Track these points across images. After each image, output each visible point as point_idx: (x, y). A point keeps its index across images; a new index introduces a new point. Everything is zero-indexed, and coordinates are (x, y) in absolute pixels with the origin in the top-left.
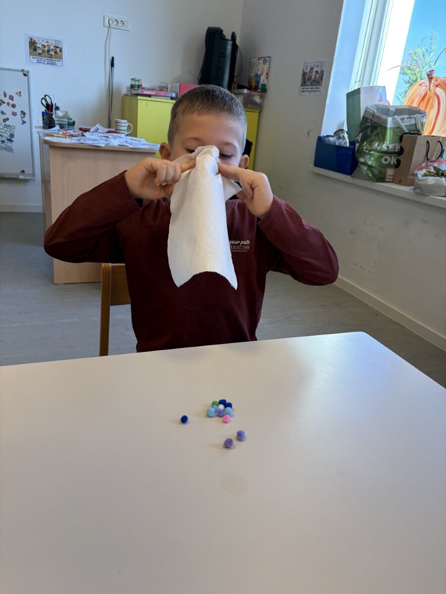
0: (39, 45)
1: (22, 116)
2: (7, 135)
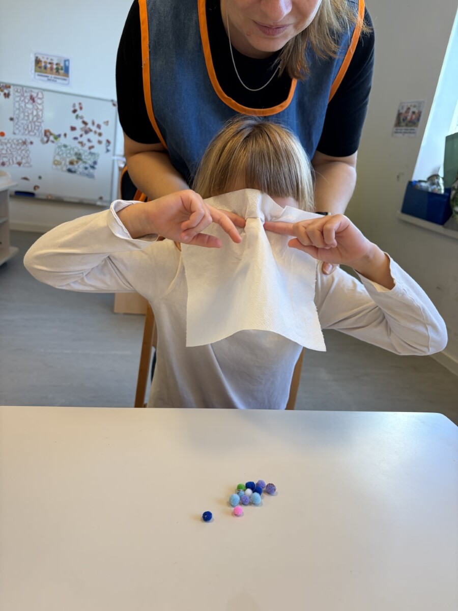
1: (108, 144)
2: (90, 162)
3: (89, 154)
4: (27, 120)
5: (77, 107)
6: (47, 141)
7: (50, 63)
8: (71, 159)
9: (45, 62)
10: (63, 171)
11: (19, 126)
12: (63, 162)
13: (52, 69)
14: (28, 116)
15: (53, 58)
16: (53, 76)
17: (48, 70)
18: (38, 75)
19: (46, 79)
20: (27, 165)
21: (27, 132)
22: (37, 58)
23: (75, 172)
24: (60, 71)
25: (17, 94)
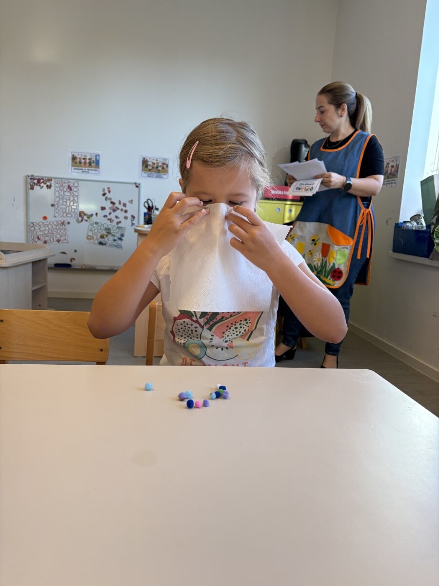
0: (150, 163)
1: (132, 219)
2: (118, 235)
3: (117, 228)
5: (106, 191)
6: (82, 221)
7: (84, 159)
8: (102, 233)
9: (80, 158)
10: (95, 244)
11: (59, 210)
12: (95, 237)
13: (85, 163)
14: (66, 202)
15: (86, 154)
16: (86, 168)
17: (83, 164)
18: (74, 169)
19: (80, 171)
20: (65, 241)
21: (65, 215)
22: (73, 155)
23: (105, 244)
24: (92, 164)
25: (57, 185)
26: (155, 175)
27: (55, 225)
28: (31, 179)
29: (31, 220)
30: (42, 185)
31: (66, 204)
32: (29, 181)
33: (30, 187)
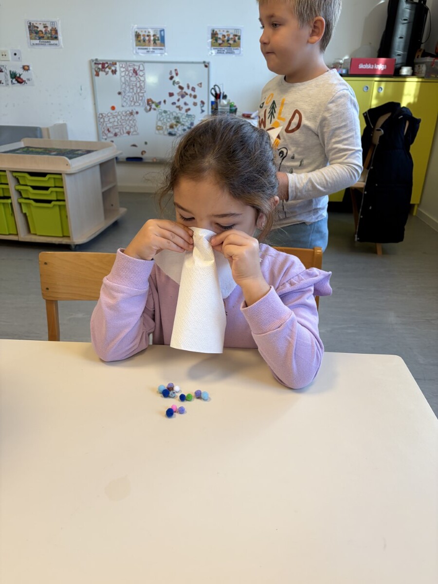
0: (220, 36)
1: (202, 105)
2: (188, 124)
3: (186, 117)
4: (132, 93)
5: (174, 74)
6: (150, 110)
7: (148, 36)
8: (171, 123)
9: (144, 35)
10: (165, 135)
11: (127, 99)
12: (164, 127)
13: (149, 41)
14: (133, 89)
15: (150, 30)
16: (151, 48)
17: (147, 42)
18: (139, 49)
19: (145, 51)
20: (135, 133)
21: (133, 104)
22: (136, 32)
23: (175, 135)
24: (157, 42)
25: (122, 69)
26: (226, 50)
27: (124, 115)
28: (95, 63)
29: (100, 111)
30: (107, 70)
31: (133, 91)
32: (94, 66)
33: (95, 73)
